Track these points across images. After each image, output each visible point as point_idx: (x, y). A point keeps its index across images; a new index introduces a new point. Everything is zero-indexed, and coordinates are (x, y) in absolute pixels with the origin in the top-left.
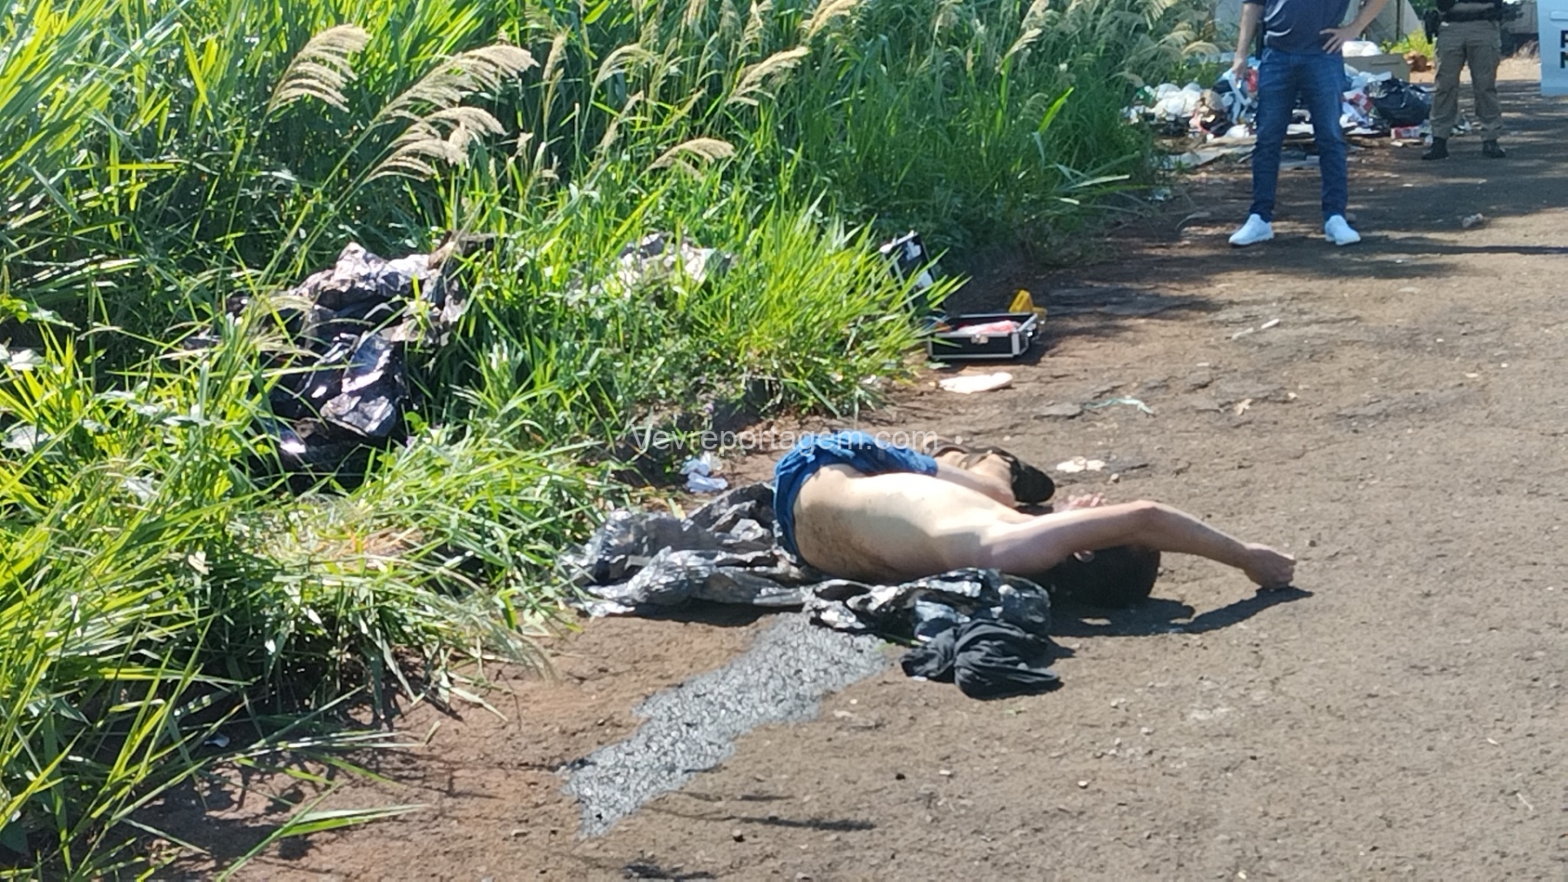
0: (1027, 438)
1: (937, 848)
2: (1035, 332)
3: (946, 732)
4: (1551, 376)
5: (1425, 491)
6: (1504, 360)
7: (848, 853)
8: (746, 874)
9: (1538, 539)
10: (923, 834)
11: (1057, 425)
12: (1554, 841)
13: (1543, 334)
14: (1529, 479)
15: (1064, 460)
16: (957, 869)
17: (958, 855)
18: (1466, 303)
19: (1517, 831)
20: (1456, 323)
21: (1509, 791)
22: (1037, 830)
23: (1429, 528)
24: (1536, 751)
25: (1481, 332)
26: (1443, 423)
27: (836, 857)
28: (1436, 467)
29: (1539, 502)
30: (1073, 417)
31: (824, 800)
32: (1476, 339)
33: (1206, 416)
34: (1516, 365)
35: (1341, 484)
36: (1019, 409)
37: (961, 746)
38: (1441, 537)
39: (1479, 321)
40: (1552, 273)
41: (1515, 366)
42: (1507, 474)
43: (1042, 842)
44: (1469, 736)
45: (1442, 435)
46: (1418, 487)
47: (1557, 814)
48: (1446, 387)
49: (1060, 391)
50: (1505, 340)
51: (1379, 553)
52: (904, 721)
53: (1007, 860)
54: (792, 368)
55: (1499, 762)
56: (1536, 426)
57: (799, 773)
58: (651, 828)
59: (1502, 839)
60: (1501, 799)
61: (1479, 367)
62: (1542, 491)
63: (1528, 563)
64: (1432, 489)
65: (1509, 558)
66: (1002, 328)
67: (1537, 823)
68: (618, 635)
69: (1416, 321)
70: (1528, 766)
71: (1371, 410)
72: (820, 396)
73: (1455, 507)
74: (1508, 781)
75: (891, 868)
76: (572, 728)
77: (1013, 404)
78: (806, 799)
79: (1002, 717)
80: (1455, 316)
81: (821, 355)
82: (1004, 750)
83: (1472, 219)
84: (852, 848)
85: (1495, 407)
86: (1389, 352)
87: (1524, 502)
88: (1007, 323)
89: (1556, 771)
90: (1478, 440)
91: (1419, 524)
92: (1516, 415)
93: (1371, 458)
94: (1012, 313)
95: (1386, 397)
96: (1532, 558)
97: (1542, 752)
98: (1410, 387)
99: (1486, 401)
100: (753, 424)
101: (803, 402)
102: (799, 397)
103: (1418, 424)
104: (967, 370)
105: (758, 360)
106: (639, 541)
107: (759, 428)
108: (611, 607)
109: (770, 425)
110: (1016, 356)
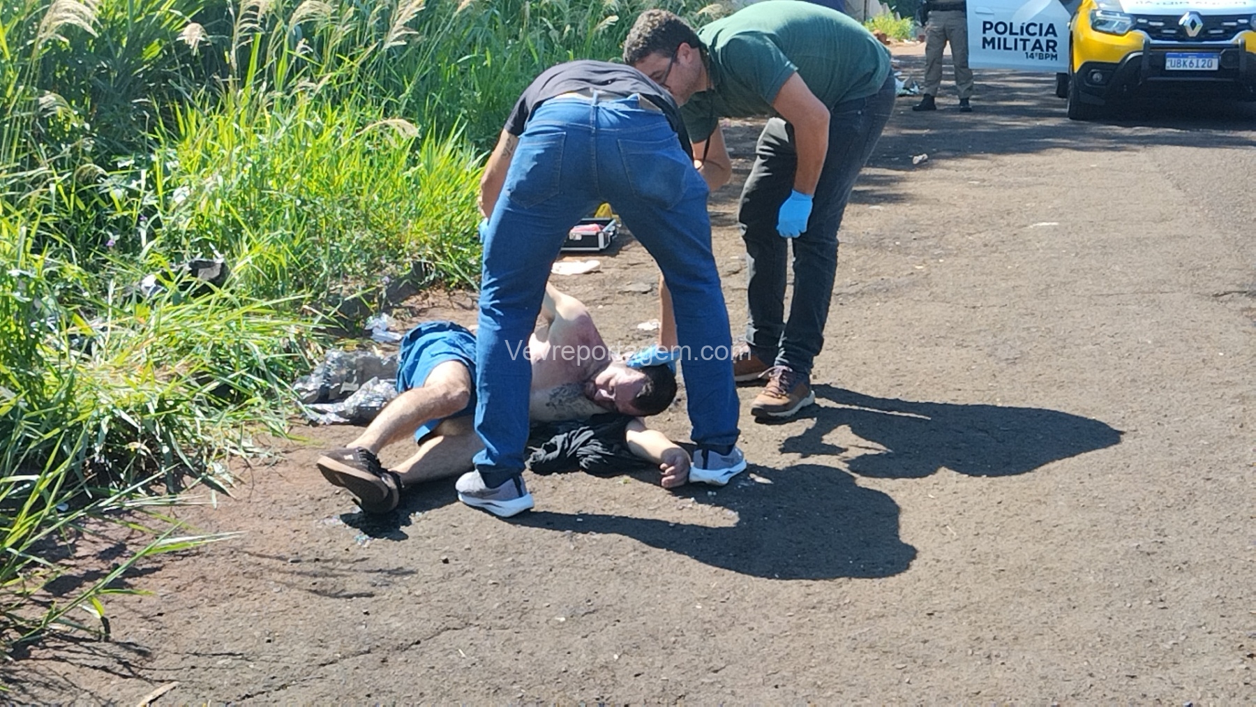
0: (614, 307)
1: (580, 564)
2: (614, 232)
3: (578, 495)
4: (972, 268)
5: (888, 344)
6: (941, 257)
7: (521, 568)
8: (454, 582)
9: (962, 374)
10: (569, 557)
11: (635, 298)
12: (969, 553)
13: (967, 240)
15: (641, 322)
16: (594, 576)
17: (594, 568)
18: (916, 217)
19: (946, 547)
20: (908, 231)
21: (942, 524)
22: (644, 553)
23: (892, 367)
24: (959, 502)
25: (927, 238)
26: (900, 299)
27: (513, 570)
28: (896, 328)
29: (964, 351)
30: (646, 293)
31: (501, 538)
32: (922, 243)
33: (738, 293)
35: (833, 339)
36: (607, 287)
37: (588, 504)
38: (899, 373)
39: (925, 230)
40: (974, 198)
41: (948, 261)
42: (943, 334)
43: (648, 560)
44: (917, 494)
46: (884, 341)
47: (971, 537)
48: (902, 275)
49: (635, 274)
50: (942, 243)
51: (859, 383)
52: (549, 490)
53: (626, 570)
54: (442, 254)
55: (935, 508)
56: (962, 302)
57: (481, 521)
58: (384, 556)
59: (937, 552)
60: (937, 529)
61: (924, 262)
62: (965, 344)
63: (955, 389)
64: (893, 342)
65: (943, 386)
66: (591, 229)
67: (959, 543)
68: (339, 437)
69: (881, 229)
70: (954, 510)
71: (852, 290)
72: (463, 274)
73: (908, 354)
74: (940, 519)
75: (550, 577)
76: (318, 496)
77: (602, 283)
78: (489, 537)
79: (614, 486)
80: (908, 227)
81: (462, 245)
82: (618, 506)
83: (917, 159)
84: (523, 565)
85: (935, 289)
86: (863, 251)
87: (954, 350)
88: (595, 226)
89: (971, 513)
90: (923, 311)
91: (884, 365)
92: (948, 295)
93: (852, 322)
94: (596, 218)
95: (861, 281)
96: (958, 386)
97: (962, 502)
98: (878, 274)
99: (929, 285)
100: (414, 295)
101: (451, 279)
102: (448, 276)
103: (883, 300)
104: (567, 258)
105: (417, 248)
106: (350, 373)
107: (419, 297)
108: (334, 418)
109: (427, 296)
110: (601, 250)
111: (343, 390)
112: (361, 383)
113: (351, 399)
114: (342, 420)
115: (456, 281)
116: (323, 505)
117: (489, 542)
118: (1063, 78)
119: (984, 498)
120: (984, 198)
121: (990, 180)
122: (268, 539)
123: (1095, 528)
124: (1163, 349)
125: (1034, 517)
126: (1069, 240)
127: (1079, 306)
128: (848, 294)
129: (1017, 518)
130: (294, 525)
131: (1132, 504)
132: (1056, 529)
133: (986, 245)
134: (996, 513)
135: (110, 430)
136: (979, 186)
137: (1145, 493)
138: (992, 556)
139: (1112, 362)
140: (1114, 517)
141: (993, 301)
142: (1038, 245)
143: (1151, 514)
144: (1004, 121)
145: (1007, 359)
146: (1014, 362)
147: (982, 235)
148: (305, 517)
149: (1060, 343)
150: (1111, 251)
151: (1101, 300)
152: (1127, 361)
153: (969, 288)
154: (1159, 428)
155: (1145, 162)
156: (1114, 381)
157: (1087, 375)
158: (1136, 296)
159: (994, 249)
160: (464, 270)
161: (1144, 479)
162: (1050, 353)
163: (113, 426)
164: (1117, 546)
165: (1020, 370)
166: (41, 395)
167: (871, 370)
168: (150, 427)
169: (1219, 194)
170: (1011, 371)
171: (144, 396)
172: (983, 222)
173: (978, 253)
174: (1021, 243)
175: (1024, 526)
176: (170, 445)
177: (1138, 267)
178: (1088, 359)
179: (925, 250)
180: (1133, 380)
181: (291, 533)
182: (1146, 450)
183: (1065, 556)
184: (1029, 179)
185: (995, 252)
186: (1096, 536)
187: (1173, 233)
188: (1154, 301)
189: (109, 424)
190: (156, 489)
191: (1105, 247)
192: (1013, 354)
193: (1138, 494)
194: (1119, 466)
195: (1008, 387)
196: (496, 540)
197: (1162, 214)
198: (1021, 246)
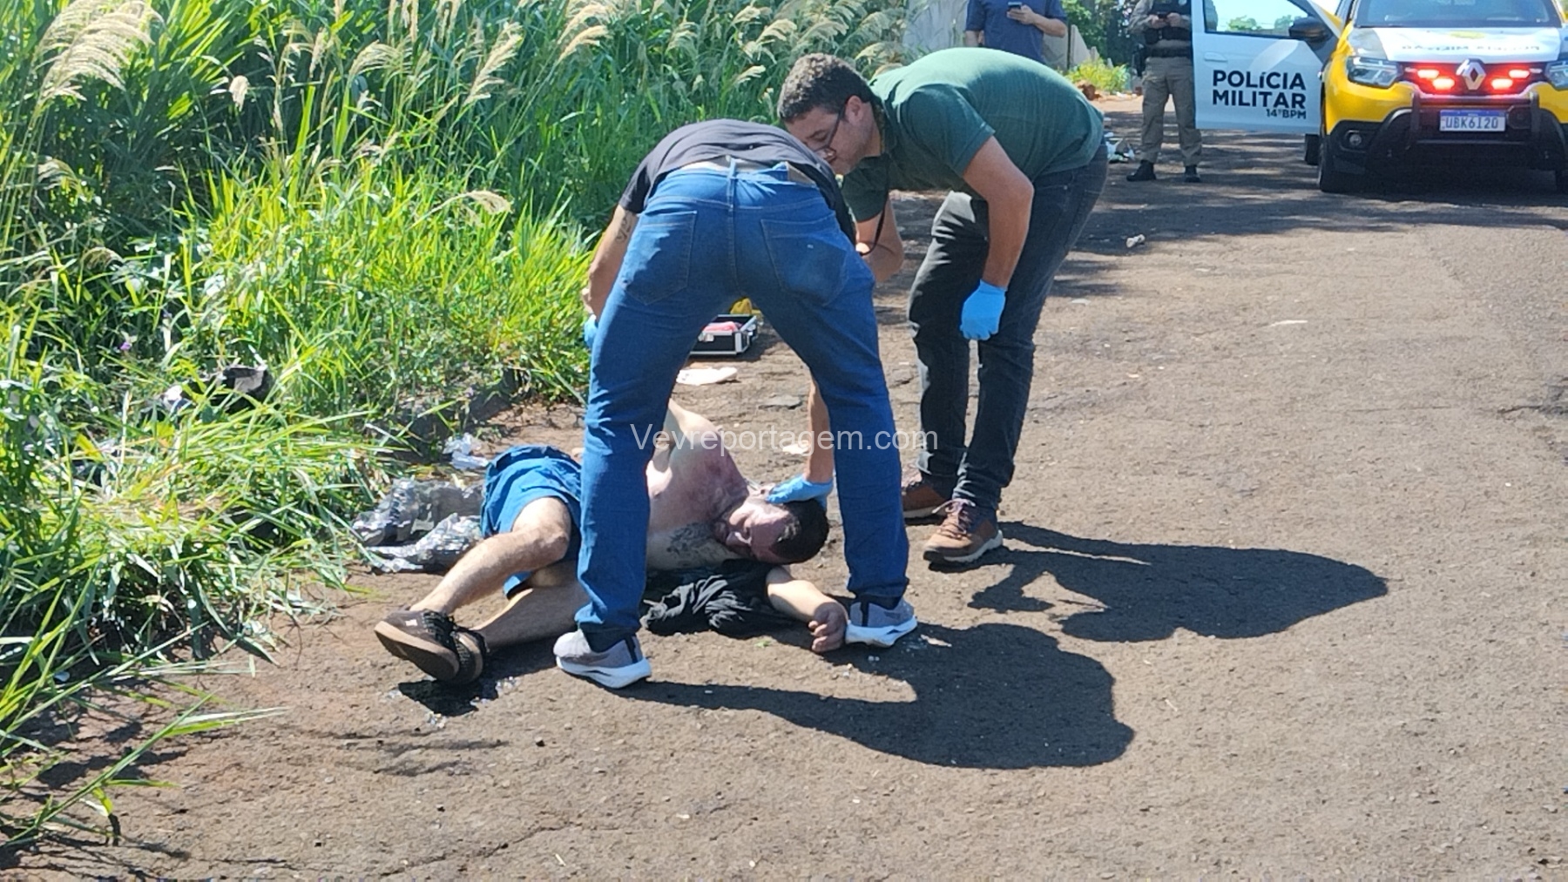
0: (754, 425)
1: (708, 748)
2: (755, 331)
3: (706, 661)
4: (1199, 378)
5: (1095, 471)
6: (1161, 364)
7: (635, 753)
8: (551, 770)
9: (1185, 510)
10: (695, 738)
11: (780, 414)
12: (1192, 733)
13: (1194, 342)
14: (1179, 462)
16: (726, 763)
17: (726, 752)
18: (1130, 314)
19: (1164, 726)
20: (1120, 331)
21: (1160, 697)
22: (788, 733)
23: (1099, 501)
24: (1181, 670)
25: (1144, 339)
26: (1110, 415)
27: (625, 756)
28: (1105, 451)
29: (1188, 480)
30: (793, 407)
31: (610, 715)
32: (1138, 345)
33: (908, 408)
34: (1171, 367)
35: (1025, 465)
36: (745, 400)
37: (719, 672)
38: (1107, 508)
39: (1141, 329)
40: (1203, 290)
41: (1170, 369)
42: (1162, 458)
43: (793, 742)
44: (1129, 659)
45: (1109, 426)
46: (1089, 468)
47: (1196, 713)
48: (1112, 386)
49: (781, 384)
50: (1162, 346)
51: (1057, 520)
52: (670, 654)
53: (766, 755)
54: (540, 359)
55: (1152, 677)
56: (1186, 419)
57: (585, 694)
59: (1153, 732)
60: (1153, 704)
61: (1139, 369)
62: (1190, 472)
63: (1177, 528)
64: (1100, 469)
65: (1162, 525)
66: (726, 328)
67: (1180, 720)
69: (1086, 329)
70: (1174, 680)
71: (1050, 404)
72: (566, 384)
73: (1119, 484)
74: (1159, 691)
75: (671, 763)
77: (739, 395)
78: (594, 713)
79: (752, 650)
81: (565, 349)
82: (756, 675)
83: (1131, 241)
84: (637, 749)
85: (1153, 403)
86: (1064, 355)
87: (1176, 480)
88: (731, 323)
89: (1196, 683)
90: (1138, 430)
91: (1089, 498)
92: (1170, 410)
93: (1050, 444)
94: (732, 315)
95: (1061, 394)
96: (1181, 525)
97: (1185, 670)
98: (1082, 385)
99: (1145, 397)
100: (505, 410)
101: (550, 391)
102: (547, 386)
103: (1089, 416)
104: (695, 365)
105: (508, 352)
106: (424, 508)
107: (511, 413)
108: (403, 564)
109: (520, 411)
110: (739, 354)
111: (414, 528)
112: (437, 520)
113: (424, 541)
114: (413, 567)
115: (558, 392)
116: (388, 674)
117: (595, 720)
118: (1313, 141)
119: (1210, 664)
120: (1215, 289)
121: (1222, 267)
122: (319, 716)
123: (1350, 702)
124: (1436, 479)
125: (1274, 687)
126: (1320, 342)
127: (1331, 425)
128: (1045, 409)
129: (1254, 689)
130: (351, 699)
131: (1396, 672)
132: (1302, 703)
133: (1216, 348)
134: (1228, 683)
135: (122, 579)
136: (1208, 275)
137: (1412, 658)
138: (1223, 737)
139: (1372, 494)
140: (1375, 689)
141: (1226, 418)
142: (1282, 349)
143: (1421, 685)
144: (1240, 194)
145: (1242, 491)
146: (1251, 493)
147: (1212, 336)
148: (366, 689)
149: (1308, 471)
150: (1372, 355)
151: (1360, 417)
152: (1391, 493)
153: (1195, 401)
154: (1429, 577)
155: (1415, 245)
156: (1375, 518)
157: (1343, 511)
158: (1404, 412)
159: (1226, 353)
160: (568, 380)
161: (1412, 640)
162: (1296, 483)
163: (127, 575)
164: (1378, 725)
165: (1258, 504)
166: (37, 536)
167: (1072, 505)
168: (173, 576)
169: (1508, 286)
170: (1246, 505)
171: (166, 537)
172: (1213, 320)
173: (1207, 358)
174: (1260, 346)
175: (1262, 700)
176: (197, 598)
177: (1406, 376)
178: (1342, 490)
179: (1142, 354)
180: (1399, 517)
181: (347, 708)
182: (1414, 604)
183: (1314, 737)
184: (1272, 266)
185: (1227, 357)
186: (1351, 712)
187: (1449, 334)
188: (1424, 418)
189: (121, 572)
190: (180, 653)
191: (1363, 351)
192: (1249, 485)
193: (1403, 660)
194: (1381, 625)
195: (1243, 525)
196: (603, 718)
197: (1436, 310)
198: (1260, 350)
